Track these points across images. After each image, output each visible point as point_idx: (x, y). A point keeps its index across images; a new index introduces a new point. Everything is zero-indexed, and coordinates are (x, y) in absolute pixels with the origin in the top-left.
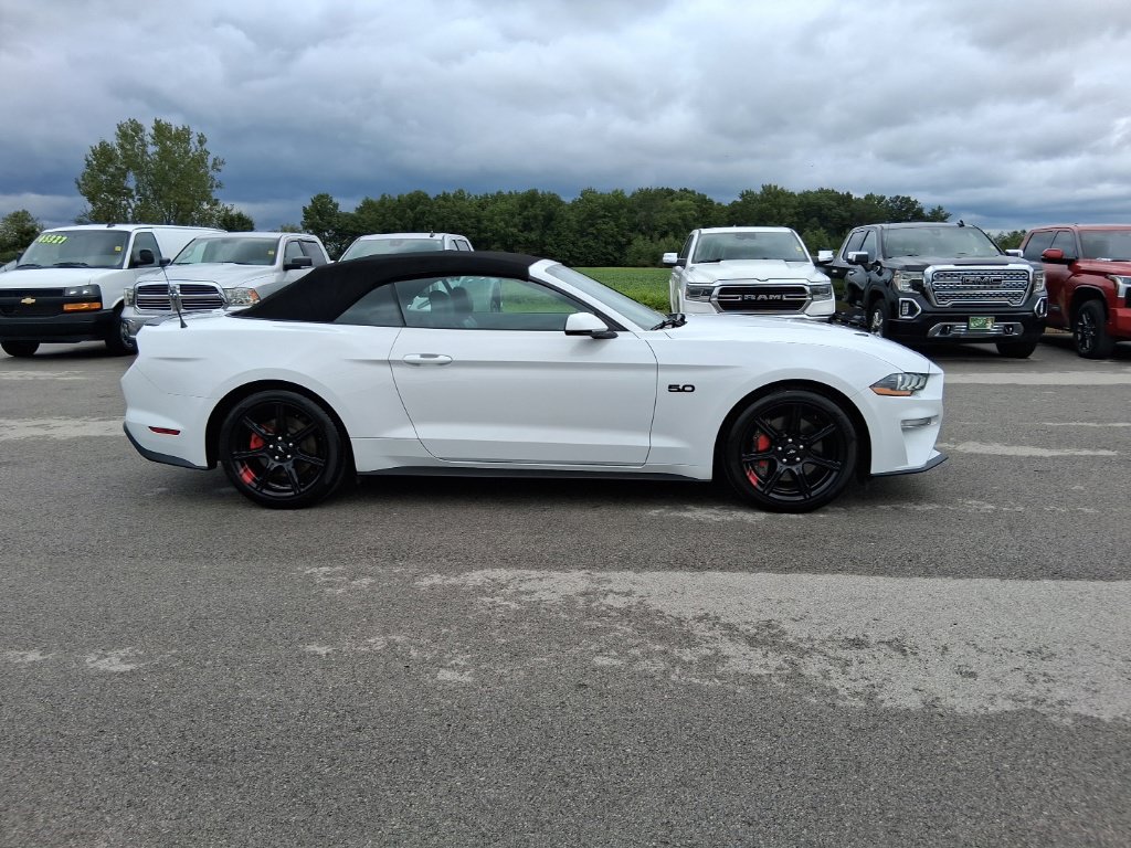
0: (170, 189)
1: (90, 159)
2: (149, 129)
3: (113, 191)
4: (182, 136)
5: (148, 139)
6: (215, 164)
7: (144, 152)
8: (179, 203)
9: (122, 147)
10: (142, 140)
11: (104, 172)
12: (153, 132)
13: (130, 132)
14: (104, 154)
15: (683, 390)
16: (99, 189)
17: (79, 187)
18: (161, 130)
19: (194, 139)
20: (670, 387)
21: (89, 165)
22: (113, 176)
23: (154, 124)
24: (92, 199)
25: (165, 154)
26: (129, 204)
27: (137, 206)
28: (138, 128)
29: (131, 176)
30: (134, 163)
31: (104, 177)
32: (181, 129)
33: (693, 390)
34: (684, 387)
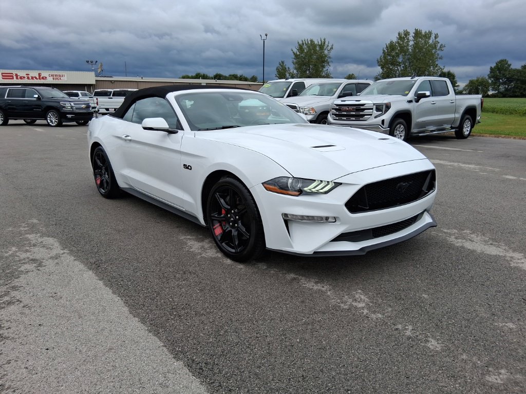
0: (417, 61)
1: (385, 49)
2: (412, 34)
3: (392, 64)
4: (428, 35)
5: (411, 38)
6: (440, 47)
7: (408, 45)
8: (420, 68)
9: (398, 43)
10: (408, 39)
11: (390, 55)
12: (413, 35)
13: (403, 36)
14: (391, 47)
15: (187, 168)
16: (386, 63)
17: (378, 63)
18: (417, 33)
19: (433, 36)
20: (184, 165)
21: (384, 52)
22: (393, 56)
23: (414, 31)
24: (383, 68)
25: (416, 45)
26: (398, 69)
27: (401, 70)
28: (407, 33)
29: (401, 56)
30: (403, 50)
31: (389, 58)
32: (427, 32)
33: (191, 169)
34: (189, 166)
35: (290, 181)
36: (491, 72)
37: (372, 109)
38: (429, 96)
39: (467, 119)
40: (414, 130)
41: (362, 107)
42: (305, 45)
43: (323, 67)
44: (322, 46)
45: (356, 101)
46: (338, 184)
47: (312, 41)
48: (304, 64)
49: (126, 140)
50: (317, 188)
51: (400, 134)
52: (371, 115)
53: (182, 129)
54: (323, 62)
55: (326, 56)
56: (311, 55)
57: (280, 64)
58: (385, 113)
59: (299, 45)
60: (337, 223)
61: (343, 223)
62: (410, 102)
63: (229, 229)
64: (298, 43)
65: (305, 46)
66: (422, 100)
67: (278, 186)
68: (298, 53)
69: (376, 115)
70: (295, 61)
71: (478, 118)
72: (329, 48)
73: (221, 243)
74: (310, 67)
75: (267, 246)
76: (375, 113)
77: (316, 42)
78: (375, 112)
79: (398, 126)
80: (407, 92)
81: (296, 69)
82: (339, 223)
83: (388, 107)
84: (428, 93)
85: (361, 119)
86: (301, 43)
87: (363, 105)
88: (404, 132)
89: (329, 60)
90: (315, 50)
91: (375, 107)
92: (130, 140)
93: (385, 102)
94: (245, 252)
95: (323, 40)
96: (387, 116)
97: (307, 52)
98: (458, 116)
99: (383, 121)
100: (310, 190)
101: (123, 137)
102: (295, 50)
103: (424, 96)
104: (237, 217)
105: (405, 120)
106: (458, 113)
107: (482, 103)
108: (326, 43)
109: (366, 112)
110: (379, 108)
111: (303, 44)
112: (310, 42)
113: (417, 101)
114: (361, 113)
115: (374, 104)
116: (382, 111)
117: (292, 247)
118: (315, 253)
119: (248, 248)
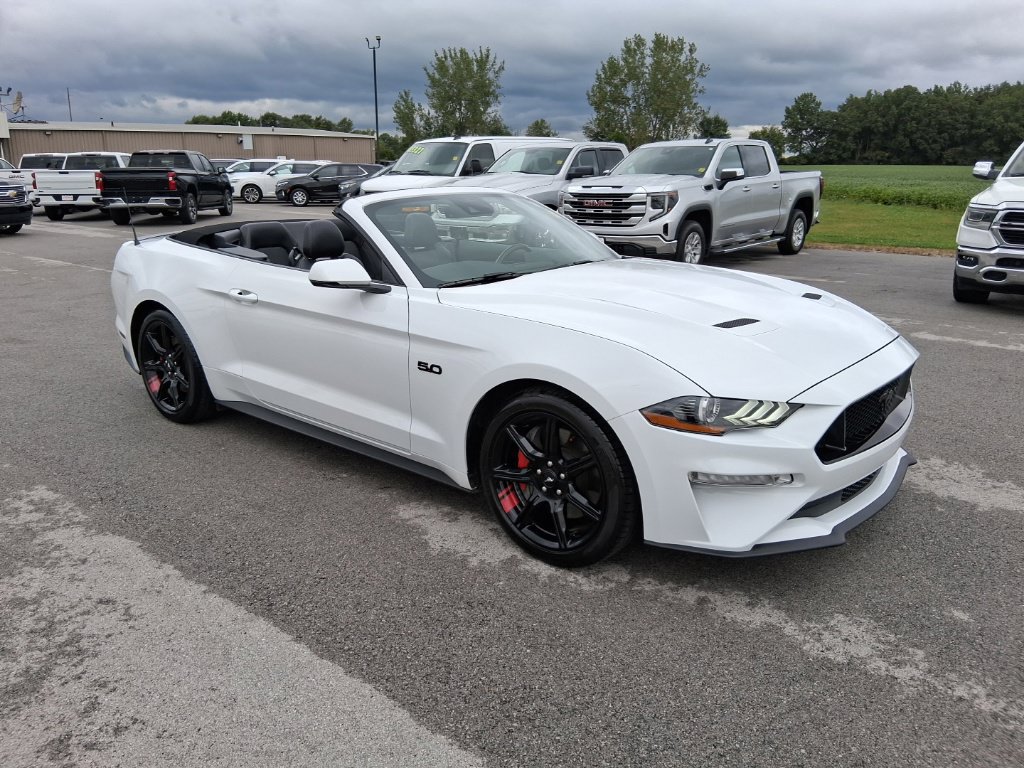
0: (659, 96)
1: (600, 73)
2: (650, 44)
3: (614, 101)
4: (676, 47)
5: (648, 52)
6: (701, 70)
7: (643, 64)
9: (625, 60)
10: (642, 53)
11: (609, 84)
12: (652, 45)
13: (633, 48)
14: (612, 68)
15: (431, 370)
16: (603, 99)
17: (589, 98)
18: (660, 43)
19: (686, 49)
20: (420, 363)
21: (599, 77)
22: (616, 86)
23: (654, 38)
24: (597, 109)
25: (657, 65)
26: (626, 111)
27: (632, 113)
28: (640, 42)
29: (630, 86)
30: (634, 75)
31: (609, 89)
32: (676, 40)
33: (440, 373)
34: (432, 366)
35: (704, 404)
36: (787, 118)
37: (644, 203)
38: (741, 178)
39: (799, 217)
40: (715, 242)
41: (625, 200)
42: (449, 59)
43: (487, 105)
44: (482, 62)
45: (613, 187)
46: (795, 407)
47: (463, 52)
48: (450, 98)
49: (238, 301)
50: (754, 416)
51: (693, 250)
52: (643, 215)
53: (400, 283)
54: (488, 94)
55: (491, 83)
56: (462, 81)
57: (402, 97)
58: (668, 211)
59: (438, 59)
60: (796, 484)
61: (808, 485)
62: (709, 188)
63: (542, 498)
64: (437, 55)
65: (449, 62)
66: (730, 185)
67: (677, 415)
68: (437, 76)
69: (651, 216)
70: (430, 90)
71: (816, 215)
72: (497, 67)
73: (520, 529)
74: (461, 105)
75: (645, 538)
76: (651, 211)
77: (471, 55)
78: (651, 209)
79: (691, 235)
80: (702, 170)
81: (433, 106)
82: (800, 485)
83: (673, 199)
84: (740, 172)
85: (624, 223)
86: (441, 55)
87: (627, 195)
88: (700, 247)
89: (498, 91)
90: (470, 71)
91: (649, 200)
92: (255, 302)
93: (668, 189)
94: (590, 550)
95: (484, 52)
96: (672, 217)
97: (455, 73)
98: (785, 212)
99: (666, 227)
100: (738, 419)
101: (235, 293)
102: (431, 71)
103: (733, 177)
104: (563, 475)
105: (701, 225)
106: (785, 206)
107: (821, 186)
108: (491, 58)
109: (634, 209)
110: (657, 201)
111: (446, 57)
112: (459, 55)
113: (721, 187)
114: (624, 212)
115: (648, 194)
116: (663, 208)
117: (707, 540)
118: (757, 547)
119: (599, 540)
